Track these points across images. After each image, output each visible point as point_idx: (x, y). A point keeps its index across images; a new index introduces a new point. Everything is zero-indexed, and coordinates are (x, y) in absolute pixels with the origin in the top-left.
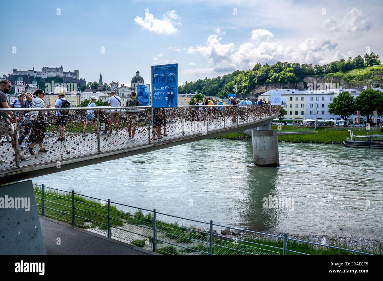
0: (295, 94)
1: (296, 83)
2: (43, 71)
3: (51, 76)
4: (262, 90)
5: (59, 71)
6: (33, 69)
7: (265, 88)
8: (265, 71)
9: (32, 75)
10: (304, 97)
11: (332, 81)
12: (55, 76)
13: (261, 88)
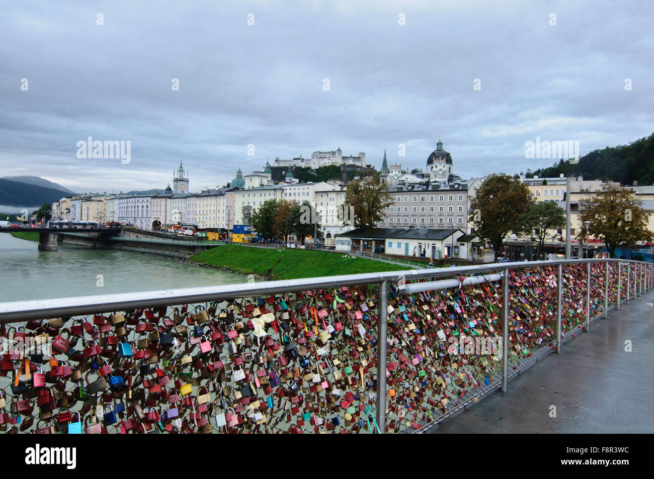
2: (314, 158)
3: (325, 165)
5: (336, 156)
6: (301, 156)
9: (298, 165)
12: (330, 164)
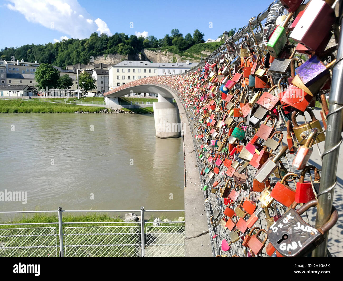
0: (128, 66)
1: (134, 55)
4: (101, 61)
7: (103, 59)
8: (104, 41)
10: (157, 69)
11: (168, 54)
13: (100, 59)
